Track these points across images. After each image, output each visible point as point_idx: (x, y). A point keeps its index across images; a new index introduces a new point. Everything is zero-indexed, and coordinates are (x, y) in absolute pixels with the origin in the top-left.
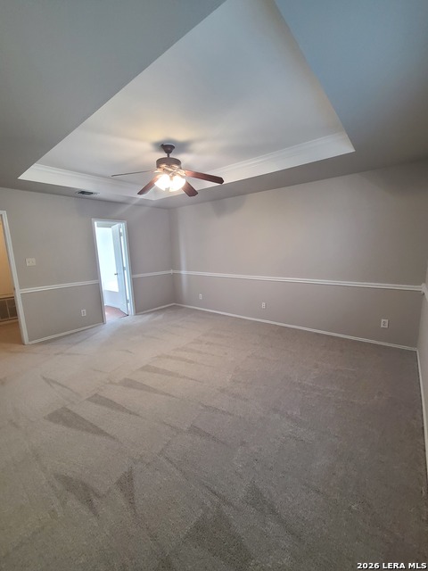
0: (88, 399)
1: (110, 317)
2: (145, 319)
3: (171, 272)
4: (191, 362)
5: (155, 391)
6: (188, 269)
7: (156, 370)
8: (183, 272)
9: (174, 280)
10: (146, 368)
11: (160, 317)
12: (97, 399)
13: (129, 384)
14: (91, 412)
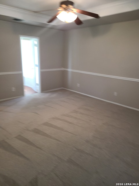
0: (16, 137)
1: (27, 93)
2: (46, 95)
3: (63, 69)
4: (70, 123)
5: (50, 137)
6: (73, 68)
7: (51, 126)
8: (70, 70)
9: (64, 74)
10: (46, 124)
11: (54, 95)
12: (20, 138)
13: (37, 131)
14: (17, 144)
